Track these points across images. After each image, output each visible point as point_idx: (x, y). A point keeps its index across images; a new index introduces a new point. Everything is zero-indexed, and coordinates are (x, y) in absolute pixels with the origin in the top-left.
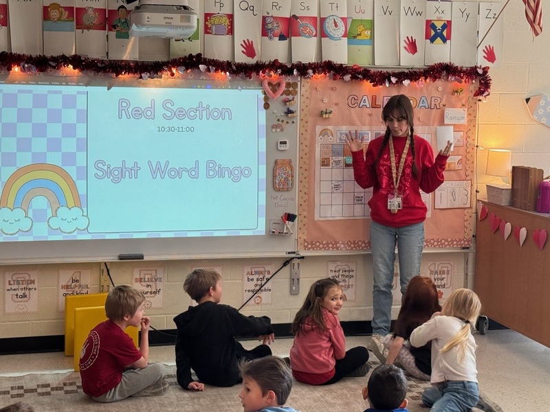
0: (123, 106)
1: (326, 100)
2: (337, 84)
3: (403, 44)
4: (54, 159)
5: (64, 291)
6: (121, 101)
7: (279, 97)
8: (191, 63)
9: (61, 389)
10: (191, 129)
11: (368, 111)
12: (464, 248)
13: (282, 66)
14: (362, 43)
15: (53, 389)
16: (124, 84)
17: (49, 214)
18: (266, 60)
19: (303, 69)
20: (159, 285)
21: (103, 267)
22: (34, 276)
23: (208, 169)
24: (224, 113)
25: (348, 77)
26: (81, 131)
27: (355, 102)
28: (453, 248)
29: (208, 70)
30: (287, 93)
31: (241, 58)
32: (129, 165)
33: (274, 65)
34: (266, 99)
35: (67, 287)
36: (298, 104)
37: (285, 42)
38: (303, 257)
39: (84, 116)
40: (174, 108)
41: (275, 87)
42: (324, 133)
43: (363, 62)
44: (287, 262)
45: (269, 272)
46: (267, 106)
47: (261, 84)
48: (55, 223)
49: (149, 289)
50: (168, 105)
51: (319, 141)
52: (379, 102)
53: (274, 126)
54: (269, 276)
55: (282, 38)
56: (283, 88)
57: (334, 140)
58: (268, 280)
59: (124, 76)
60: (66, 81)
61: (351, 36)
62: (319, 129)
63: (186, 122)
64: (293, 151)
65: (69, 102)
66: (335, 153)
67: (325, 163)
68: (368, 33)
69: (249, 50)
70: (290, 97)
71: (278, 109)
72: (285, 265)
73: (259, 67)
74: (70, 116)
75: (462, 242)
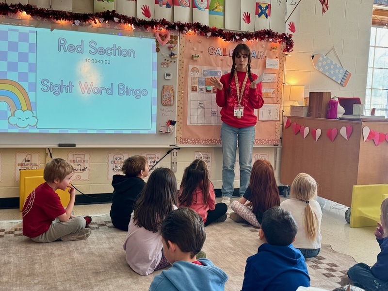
0: (62, 44)
1: (195, 49)
2: (201, 38)
3: (242, 17)
4: (13, 76)
5: (20, 167)
6: (60, 39)
7: (165, 44)
8: (108, 16)
9: (12, 233)
10: (108, 62)
11: (221, 57)
12: (275, 145)
13: (167, 23)
14: (218, 13)
15: (6, 233)
16: (62, 28)
17: (9, 114)
18: (158, 18)
19: (182, 27)
20: (86, 165)
21: (47, 152)
23: (120, 89)
24: (129, 53)
25: (209, 34)
26: (32, 58)
27: (212, 51)
28: (269, 145)
29: (120, 22)
30: (171, 42)
31: (141, 16)
32: (66, 83)
33: (163, 23)
34: (158, 45)
35: (22, 165)
36: (178, 50)
37: (170, 9)
38: (179, 149)
39: (34, 48)
40: (97, 47)
41: (163, 37)
42: (193, 70)
43: (219, 26)
44: (169, 151)
45: (158, 158)
46: (158, 50)
47: (155, 35)
49: (79, 167)
50: (93, 45)
51: (190, 74)
52: (227, 53)
53: (163, 64)
54: (158, 160)
55: (168, 6)
56: (168, 38)
57: (197, 75)
58: (157, 162)
59: (62, 22)
60: (21, 23)
61: (211, 9)
62: (191, 67)
63: (105, 57)
64: (175, 81)
65: (24, 37)
66: (200, 83)
67: (194, 89)
68: (221, 8)
69: (147, 12)
70: (173, 45)
71: (165, 52)
72: (168, 153)
73: (153, 23)
74: (24, 47)
75: (274, 142)
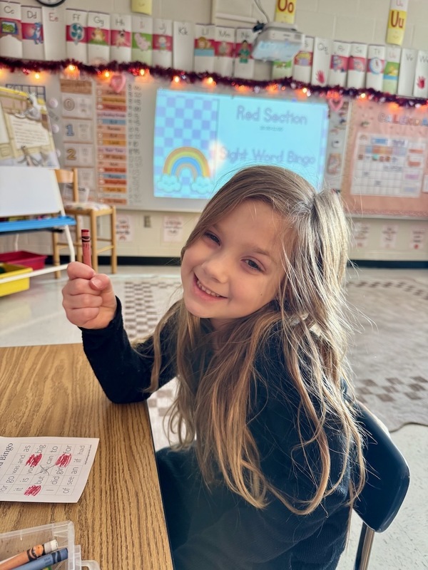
0: (240, 110)
1: (366, 115)
2: (374, 104)
3: (417, 81)
4: (196, 143)
6: (240, 107)
7: (338, 110)
8: (286, 82)
10: (280, 129)
11: (390, 125)
13: (342, 88)
14: (391, 78)
16: (242, 95)
17: (192, 180)
18: (333, 83)
19: (355, 93)
22: (180, 219)
23: (289, 156)
24: (301, 120)
25: (383, 99)
26: (213, 125)
27: (382, 118)
29: (297, 88)
30: (343, 108)
31: (315, 82)
32: (241, 151)
33: (337, 88)
34: (330, 112)
36: (348, 116)
37: (343, 75)
39: (215, 115)
40: (272, 114)
41: (336, 103)
42: (363, 137)
43: (392, 92)
46: (329, 116)
47: (327, 101)
48: (195, 187)
50: (268, 112)
51: (358, 142)
52: (398, 119)
53: (333, 130)
55: (342, 70)
56: (341, 105)
57: (365, 142)
59: (242, 88)
60: (206, 90)
61: (386, 73)
62: (359, 134)
63: (278, 124)
64: (341, 149)
65: (207, 105)
66: (367, 151)
67: (361, 157)
68: (396, 72)
69: (321, 78)
70: (344, 111)
71: (336, 118)
73: (327, 89)
74: (207, 115)
